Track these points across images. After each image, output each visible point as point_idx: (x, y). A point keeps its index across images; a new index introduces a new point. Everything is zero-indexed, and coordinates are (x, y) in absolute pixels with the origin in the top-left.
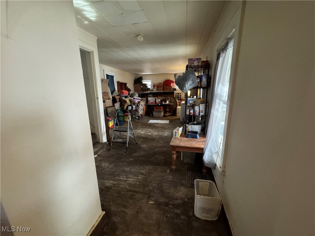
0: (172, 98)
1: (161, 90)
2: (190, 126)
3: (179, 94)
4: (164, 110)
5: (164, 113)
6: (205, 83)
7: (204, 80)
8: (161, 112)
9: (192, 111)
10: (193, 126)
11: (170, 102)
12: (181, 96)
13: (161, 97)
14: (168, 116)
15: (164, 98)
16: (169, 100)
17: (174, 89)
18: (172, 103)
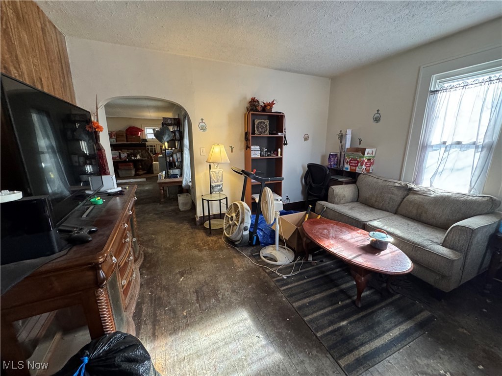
0: (144, 152)
1: (123, 141)
2: (171, 171)
3: (152, 146)
4: (134, 167)
5: (136, 171)
6: (179, 137)
7: (177, 134)
8: (131, 170)
9: (171, 159)
10: (174, 170)
11: (142, 156)
12: (155, 149)
13: (126, 150)
14: (142, 174)
15: (132, 151)
16: (140, 154)
17: (144, 139)
18: (145, 157)
